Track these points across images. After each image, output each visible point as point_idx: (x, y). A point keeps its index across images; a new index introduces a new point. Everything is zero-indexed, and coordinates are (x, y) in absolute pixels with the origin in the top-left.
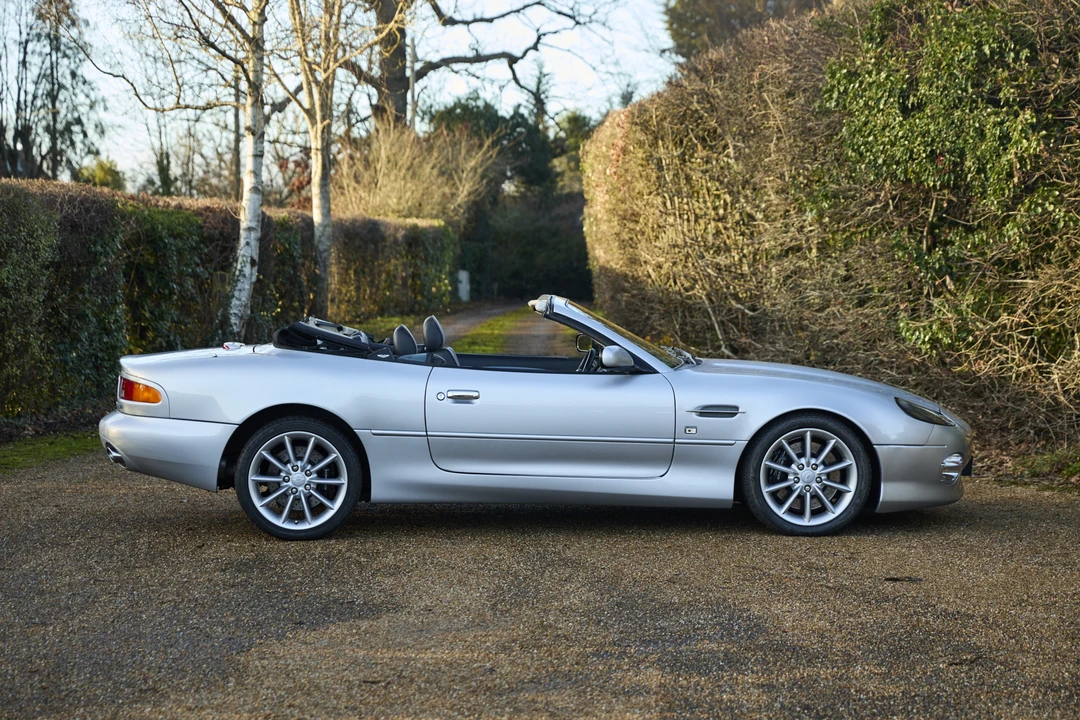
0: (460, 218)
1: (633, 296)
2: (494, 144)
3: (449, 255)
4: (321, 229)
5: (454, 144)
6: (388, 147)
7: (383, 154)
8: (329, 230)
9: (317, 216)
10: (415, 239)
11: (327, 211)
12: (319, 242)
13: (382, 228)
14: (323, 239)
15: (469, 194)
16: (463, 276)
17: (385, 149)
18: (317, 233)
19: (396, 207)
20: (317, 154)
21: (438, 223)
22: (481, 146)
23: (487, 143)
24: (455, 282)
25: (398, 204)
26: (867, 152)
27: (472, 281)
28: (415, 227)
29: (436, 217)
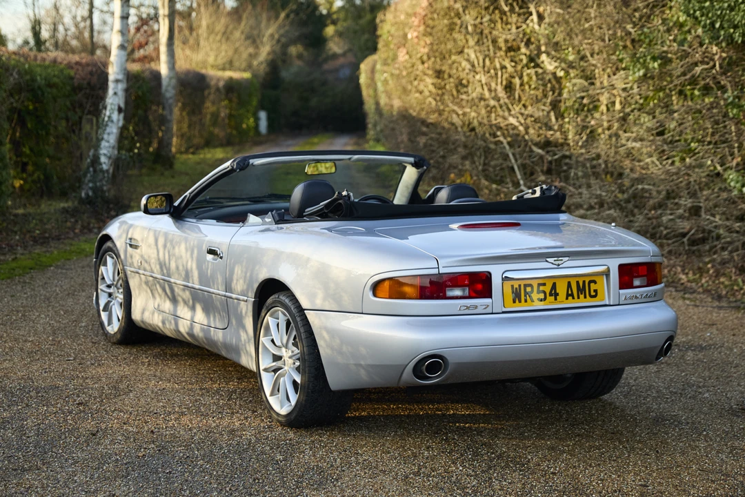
0: (263, 69)
1: (432, 139)
2: (287, 16)
3: (255, 102)
4: (167, 80)
5: (257, 16)
6: (208, 17)
7: (204, 23)
8: (174, 81)
9: (164, 69)
10: (232, 88)
11: (172, 65)
12: (166, 90)
13: (208, 80)
14: (170, 88)
15: (269, 54)
16: (263, 115)
17: (206, 19)
18: (165, 82)
19: (214, 63)
20: (164, 19)
21: (247, 75)
22: (277, 17)
23: (283, 15)
24: (257, 119)
25: (216, 60)
26: (702, 16)
27: (269, 119)
28: (231, 79)
29: (245, 70)
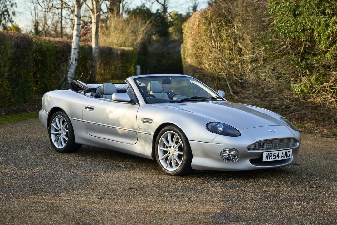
0: (138, 48)
2: (151, 22)
3: (134, 60)
4: (95, 49)
5: (137, 22)
6: (114, 22)
7: (113, 25)
8: (98, 50)
9: (94, 45)
10: (124, 54)
11: (97, 44)
12: (94, 54)
13: (113, 50)
14: (95, 53)
15: (141, 39)
16: (138, 67)
17: (113, 23)
18: (94, 50)
19: (116, 43)
20: (94, 24)
21: (131, 49)
22: (146, 23)
23: (148, 22)
24: (136, 69)
25: (117, 42)
26: (282, 28)
27: (141, 69)
28: (124, 50)
29: (130, 47)
